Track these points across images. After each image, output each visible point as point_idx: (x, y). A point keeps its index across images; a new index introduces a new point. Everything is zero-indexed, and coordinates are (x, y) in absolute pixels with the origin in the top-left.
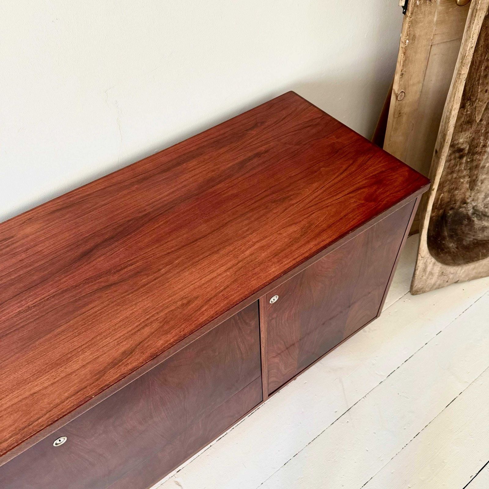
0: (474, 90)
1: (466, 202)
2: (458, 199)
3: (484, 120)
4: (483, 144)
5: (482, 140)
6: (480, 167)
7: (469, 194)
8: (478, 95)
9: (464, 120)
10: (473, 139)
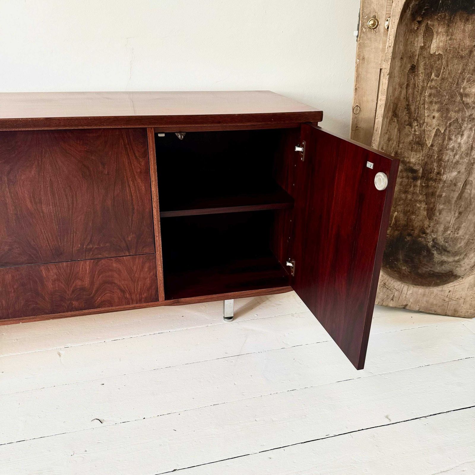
0: (420, 112)
1: (425, 232)
2: (416, 225)
3: (435, 146)
4: (438, 171)
5: (435, 167)
6: (437, 195)
7: (428, 223)
8: (425, 119)
9: (413, 139)
10: (426, 163)
